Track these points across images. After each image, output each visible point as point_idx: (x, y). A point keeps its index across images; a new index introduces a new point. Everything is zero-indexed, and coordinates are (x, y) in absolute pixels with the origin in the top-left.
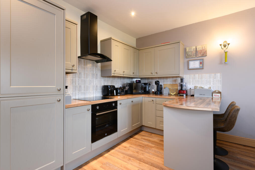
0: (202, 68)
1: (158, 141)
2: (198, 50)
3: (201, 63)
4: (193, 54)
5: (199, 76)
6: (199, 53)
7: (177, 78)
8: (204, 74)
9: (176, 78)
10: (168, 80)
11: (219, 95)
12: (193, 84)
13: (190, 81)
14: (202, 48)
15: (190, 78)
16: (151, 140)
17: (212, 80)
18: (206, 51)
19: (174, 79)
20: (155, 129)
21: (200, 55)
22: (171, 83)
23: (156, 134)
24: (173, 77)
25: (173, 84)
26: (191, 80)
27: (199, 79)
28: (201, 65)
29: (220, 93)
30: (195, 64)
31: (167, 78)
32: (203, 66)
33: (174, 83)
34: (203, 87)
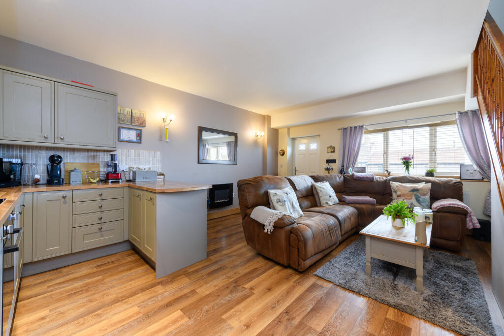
0: (139, 142)
1: (95, 270)
2: (134, 115)
3: (138, 135)
4: (126, 118)
5: (135, 153)
6: (136, 120)
7: (98, 153)
8: (142, 151)
9: (95, 153)
10: (77, 154)
11: (162, 177)
12: (126, 164)
13: (122, 158)
14: (140, 115)
15: (122, 154)
16: (78, 276)
17: (151, 159)
18: (145, 120)
19: (91, 154)
20: (72, 254)
21: (137, 124)
22: (84, 162)
23: (67, 266)
24: (88, 150)
25: (89, 164)
26: (124, 158)
27: (135, 156)
28: (138, 138)
29: (163, 175)
30: (128, 135)
31: (73, 150)
32: (141, 139)
33: (91, 161)
34: (140, 167)
